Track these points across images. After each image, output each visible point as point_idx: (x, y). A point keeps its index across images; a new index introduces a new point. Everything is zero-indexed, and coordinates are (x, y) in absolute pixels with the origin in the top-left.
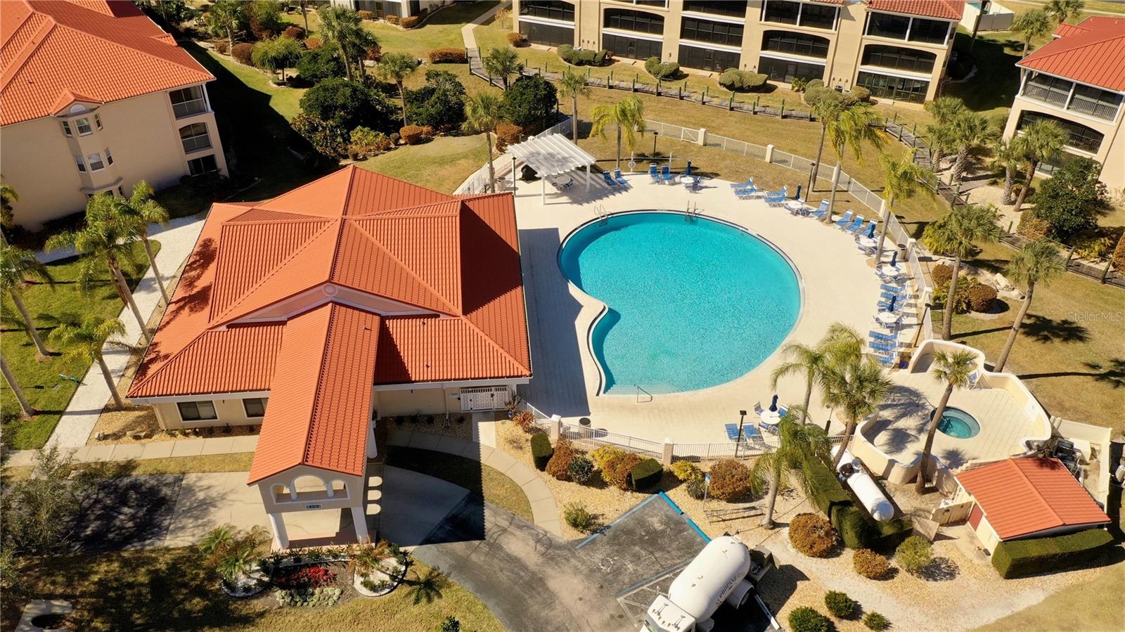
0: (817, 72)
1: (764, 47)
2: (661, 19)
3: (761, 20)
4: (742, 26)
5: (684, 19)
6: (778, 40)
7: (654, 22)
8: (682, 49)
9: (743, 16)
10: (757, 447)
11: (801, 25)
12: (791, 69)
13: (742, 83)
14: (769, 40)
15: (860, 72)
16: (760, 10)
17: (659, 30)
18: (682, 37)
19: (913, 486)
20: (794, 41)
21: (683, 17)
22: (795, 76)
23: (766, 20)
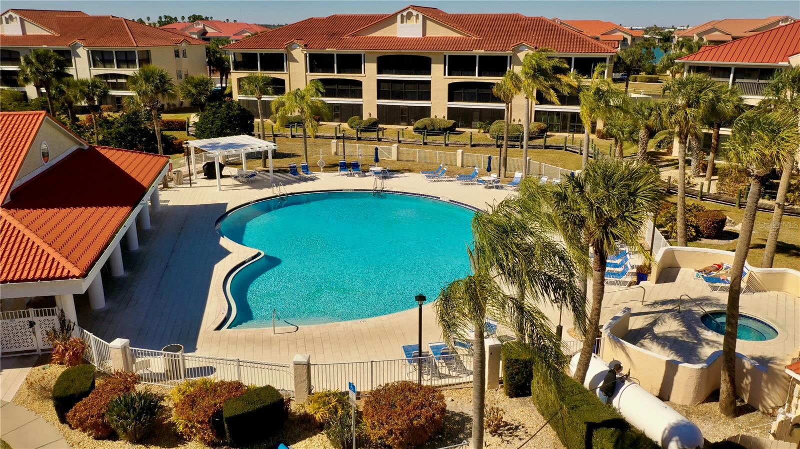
0: (498, 115)
1: (451, 99)
2: (359, 84)
3: (445, 75)
4: (429, 82)
5: (379, 81)
6: (462, 91)
7: (354, 88)
8: (380, 107)
9: (430, 74)
10: (454, 374)
11: (479, 75)
12: (477, 114)
13: (434, 126)
14: (455, 91)
15: (536, 111)
16: (443, 65)
17: (359, 95)
18: (378, 98)
19: (715, 406)
20: (475, 91)
21: (378, 80)
22: (480, 120)
23: (449, 75)
